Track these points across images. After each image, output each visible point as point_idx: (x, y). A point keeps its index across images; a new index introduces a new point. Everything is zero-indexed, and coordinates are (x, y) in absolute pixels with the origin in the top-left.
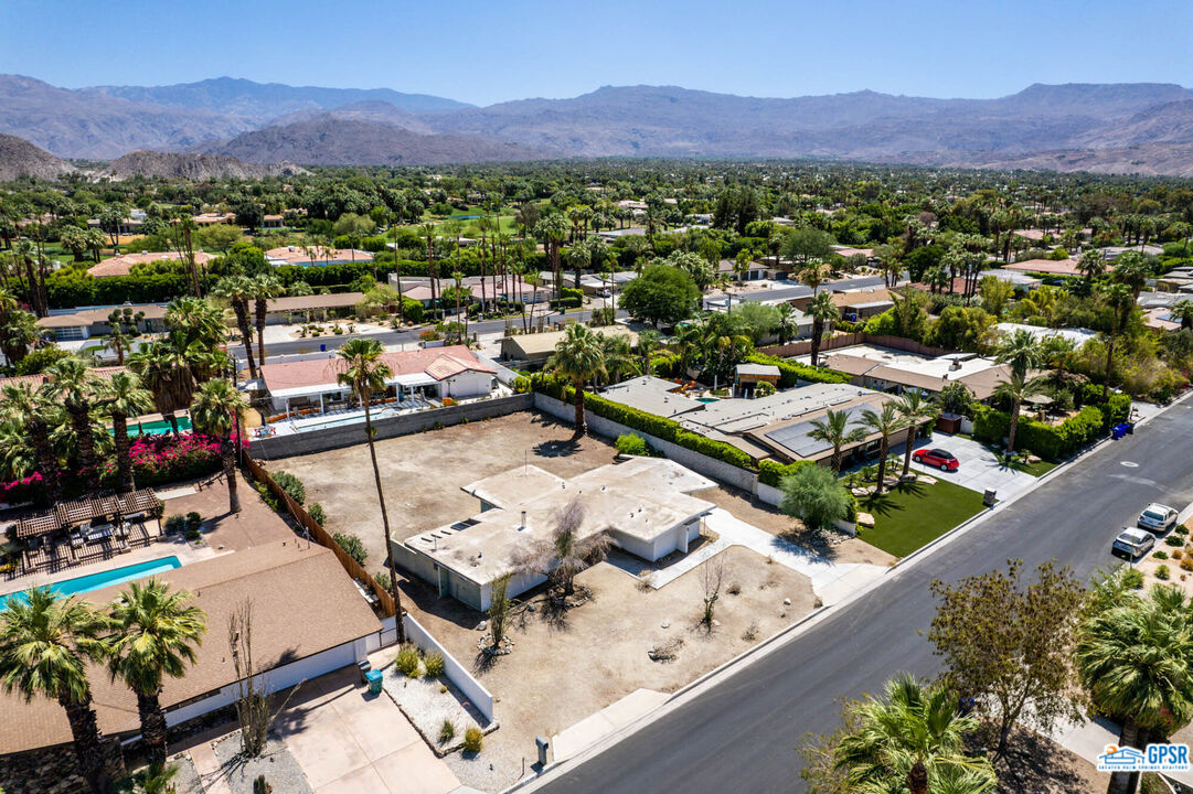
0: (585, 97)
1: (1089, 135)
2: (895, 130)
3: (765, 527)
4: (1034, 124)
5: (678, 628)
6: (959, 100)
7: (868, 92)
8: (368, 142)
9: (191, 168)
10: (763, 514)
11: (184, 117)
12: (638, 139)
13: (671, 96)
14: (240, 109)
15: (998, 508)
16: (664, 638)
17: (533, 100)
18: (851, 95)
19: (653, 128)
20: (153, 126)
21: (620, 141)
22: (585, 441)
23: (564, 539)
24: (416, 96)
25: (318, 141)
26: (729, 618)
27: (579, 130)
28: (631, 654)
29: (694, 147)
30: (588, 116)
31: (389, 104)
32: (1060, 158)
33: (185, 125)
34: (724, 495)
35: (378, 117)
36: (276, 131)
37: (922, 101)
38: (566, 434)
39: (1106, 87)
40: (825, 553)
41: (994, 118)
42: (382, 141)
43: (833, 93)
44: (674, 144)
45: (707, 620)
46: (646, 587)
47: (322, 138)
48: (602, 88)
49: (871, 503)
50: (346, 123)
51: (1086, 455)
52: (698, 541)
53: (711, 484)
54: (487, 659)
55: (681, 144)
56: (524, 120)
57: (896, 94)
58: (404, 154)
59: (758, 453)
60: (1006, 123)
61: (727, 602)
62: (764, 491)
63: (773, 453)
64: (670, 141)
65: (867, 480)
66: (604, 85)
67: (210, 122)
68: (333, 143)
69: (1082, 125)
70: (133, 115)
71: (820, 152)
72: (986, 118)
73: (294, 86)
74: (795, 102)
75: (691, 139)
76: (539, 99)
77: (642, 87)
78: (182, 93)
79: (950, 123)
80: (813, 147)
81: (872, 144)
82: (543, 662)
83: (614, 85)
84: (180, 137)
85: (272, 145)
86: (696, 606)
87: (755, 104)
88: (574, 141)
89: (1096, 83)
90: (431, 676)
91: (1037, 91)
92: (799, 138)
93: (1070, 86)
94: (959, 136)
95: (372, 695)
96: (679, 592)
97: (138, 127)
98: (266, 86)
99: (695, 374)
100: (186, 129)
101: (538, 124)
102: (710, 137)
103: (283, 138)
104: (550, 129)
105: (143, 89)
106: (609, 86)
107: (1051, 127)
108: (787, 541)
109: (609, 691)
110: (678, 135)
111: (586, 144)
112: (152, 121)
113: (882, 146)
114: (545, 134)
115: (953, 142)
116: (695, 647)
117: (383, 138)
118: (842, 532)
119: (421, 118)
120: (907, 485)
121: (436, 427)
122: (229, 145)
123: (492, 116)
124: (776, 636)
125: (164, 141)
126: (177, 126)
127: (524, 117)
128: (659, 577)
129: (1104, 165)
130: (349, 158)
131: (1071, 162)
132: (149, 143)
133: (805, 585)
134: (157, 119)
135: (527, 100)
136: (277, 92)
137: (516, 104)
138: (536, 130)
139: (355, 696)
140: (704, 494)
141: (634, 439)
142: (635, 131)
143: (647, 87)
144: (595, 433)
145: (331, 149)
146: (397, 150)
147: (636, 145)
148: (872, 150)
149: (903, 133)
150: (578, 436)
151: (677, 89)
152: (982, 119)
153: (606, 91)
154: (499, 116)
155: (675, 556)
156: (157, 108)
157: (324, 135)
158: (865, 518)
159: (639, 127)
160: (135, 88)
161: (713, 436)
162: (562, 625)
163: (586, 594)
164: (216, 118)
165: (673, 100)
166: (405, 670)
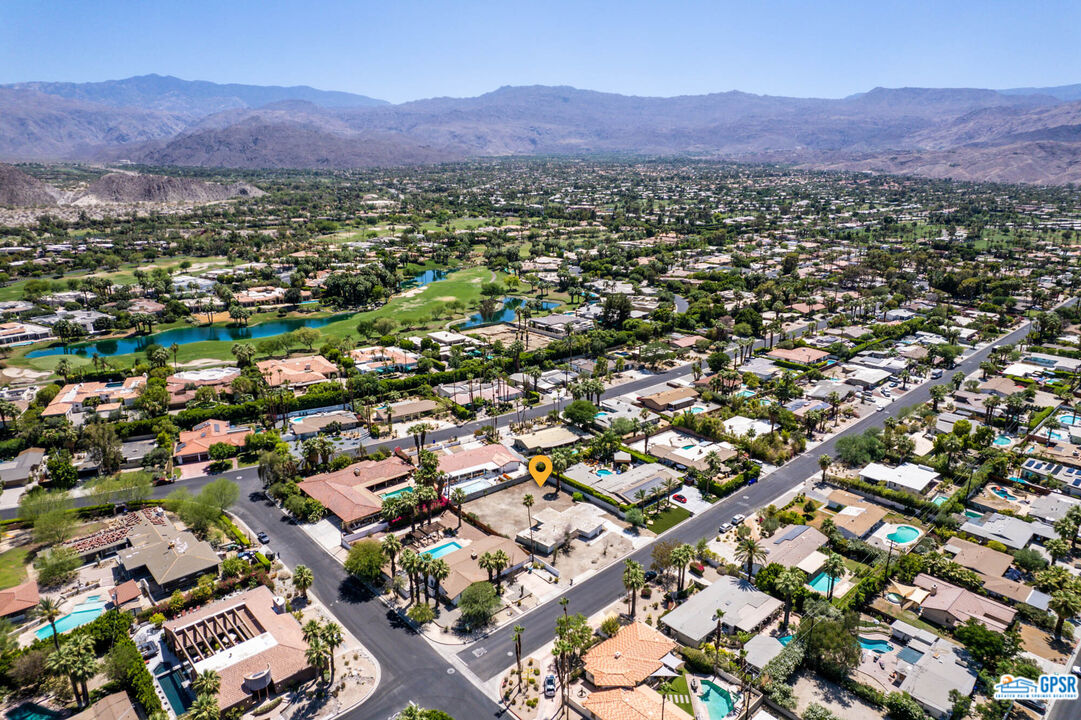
0: (487, 96)
1: (920, 135)
2: (759, 128)
3: (621, 526)
4: (875, 123)
5: (597, 556)
6: (814, 99)
7: (735, 93)
8: (298, 146)
9: (159, 189)
10: (621, 522)
11: (119, 115)
12: (535, 135)
13: (564, 95)
14: (168, 104)
15: (694, 517)
16: (594, 558)
17: (440, 99)
18: (721, 94)
19: (548, 126)
20: (90, 123)
21: (519, 138)
22: (560, 493)
23: (567, 534)
24: (331, 94)
25: (252, 145)
26: (610, 553)
27: (483, 128)
28: (587, 562)
29: (586, 144)
30: (492, 116)
31: (310, 103)
32: (893, 159)
33: (121, 123)
34: (609, 515)
35: (300, 118)
36: (212, 135)
37: (783, 101)
38: (553, 490)
39: (935, 91)
40: (637, 534)
41: (842, 117)
42: (309, 145)
43: (706, 93)
44: (567, 141)
45: (605, 553)
46: (588, 545)
47: (256, 141)
48: (502, 88)
49: (653, 517)
50: (277, 128)
51: (735, 493)
52: (602, 531)
53: (605, 512)
54: (553, 564)
55: (574, 141)
56: (433, 118)
57: (761, 94)
58: (331, 157)
59: (619, 500)
60: (853, 123)
61: (610, 549)
62: (621, 513)
63: (625, 501)
64: (563, 137)
65: (654, 509)
66: (505, 85)
67: (143, 119)
68: (266, 147)
69: (914, 126)
70: (71, 113)
71: (694, 149)
72: (836, 117)
73: (219, 83)
74: (672, 101)
75: (582, 135)
76: (445, 98)
77: (538, 88)
78: (110, 89)
79: (806, 122)
80: (689, 144)
81: (739, 141)
82: (567, 565)
83: (512, 85)
84: (116, 134)
85: (209, 149)
86: (602, 550)
87: (638, 103)
88: (479, 138)
89: (927, 87)
90: (542, 568)
91: (879, 93)
92: (677, 135)
93: (905, 90)
94: (813, 134)
95: (530, 573)
96: (597, 547)
97: (76, 125)
98: (193, 83)
99: (598, 457)
100: (121, 127)
101: (447, 123)
102: (599, 134)
103: (220, 142)
104: (457, 127)
105: (73, 86)
106: (508, 86)
107: (890, 127)
108: (627, 531)
109: (583, 570)
110: (570, 133)
111: (490, 141)
112: (87, 119)
113: (749, 143)
114: (452, 133)
115: (808, 140)
116: (602, 560)
117: (310, 142)
118: (642, 527)
119: (340, 117)
120: (667, 510)
121: (505, 488)
122: (168, 147)
123: (404, 115)
124: (622, 557)
125: (100, 138)
126: (112, 124)
127: (433, 116)
128: (592, 542)
129: (928, 166)
130: (281, 161)
131: (902, 163)
132: (88, 140)
133: (630, 543)
134: (93, 117)
135: (435, 99)
136: (204, 89)
137: (424, 102)
138: (444, 129)
139: (526, 573)
140: (603, 516)
141: (578, 494)
142: (533, 129)
143: (543, 87)
144: (564, 490)
145: (264, 152)
146: (324, 153)
147: (533, 142)
148: (739, 147)
149: (765, 131)
150: (557, 491)
151: (571, 89)
152: (833, 118)
153: (505, 91)
154: (410, 114)
155: (595, 536)
156: (89, 105)
157: (257, 139)
158: (651, 522)
159: (536, 125)
160: (66, 84)
161: (605, 494)
162: (568, 556)
163: (573, 548)
164: (148, 115)
165: (566, 100)
166: (535, 568)
